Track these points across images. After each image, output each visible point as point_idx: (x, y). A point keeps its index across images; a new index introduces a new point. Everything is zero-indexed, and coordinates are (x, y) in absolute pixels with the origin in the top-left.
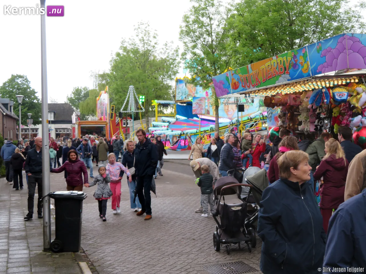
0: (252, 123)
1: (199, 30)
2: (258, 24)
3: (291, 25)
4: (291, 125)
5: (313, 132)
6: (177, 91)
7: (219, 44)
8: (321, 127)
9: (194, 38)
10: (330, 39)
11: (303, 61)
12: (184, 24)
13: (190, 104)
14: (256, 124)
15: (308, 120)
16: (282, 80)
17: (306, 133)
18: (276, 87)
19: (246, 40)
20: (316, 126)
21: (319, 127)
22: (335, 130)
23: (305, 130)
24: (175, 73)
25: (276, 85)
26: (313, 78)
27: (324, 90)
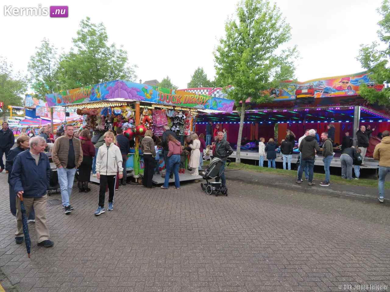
0: (74, 123)
1: (41, 66)
2: (78, 68)
3: (97, 71)
4: (92, 125)
5: (104, 130)
6: (26, 102)
7: (54, 76)
8: (108, 127)
9: (38, 71)
10: (111, 82)
11: (97, 92)
12: (31, 62)
13: (34, 110)
14: (77, 124)
15: (101, 123)
16: (86, 101)
17: (100, 130)
18: (83, 104)
19: (70, 76)
20: (105, 126)
21: (107, 127)
22: (115, 129)
23: (100, 128)
24: (25, 90)
25: (83, 103)
26: (102, 101)
27: (109, 108)
